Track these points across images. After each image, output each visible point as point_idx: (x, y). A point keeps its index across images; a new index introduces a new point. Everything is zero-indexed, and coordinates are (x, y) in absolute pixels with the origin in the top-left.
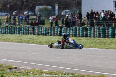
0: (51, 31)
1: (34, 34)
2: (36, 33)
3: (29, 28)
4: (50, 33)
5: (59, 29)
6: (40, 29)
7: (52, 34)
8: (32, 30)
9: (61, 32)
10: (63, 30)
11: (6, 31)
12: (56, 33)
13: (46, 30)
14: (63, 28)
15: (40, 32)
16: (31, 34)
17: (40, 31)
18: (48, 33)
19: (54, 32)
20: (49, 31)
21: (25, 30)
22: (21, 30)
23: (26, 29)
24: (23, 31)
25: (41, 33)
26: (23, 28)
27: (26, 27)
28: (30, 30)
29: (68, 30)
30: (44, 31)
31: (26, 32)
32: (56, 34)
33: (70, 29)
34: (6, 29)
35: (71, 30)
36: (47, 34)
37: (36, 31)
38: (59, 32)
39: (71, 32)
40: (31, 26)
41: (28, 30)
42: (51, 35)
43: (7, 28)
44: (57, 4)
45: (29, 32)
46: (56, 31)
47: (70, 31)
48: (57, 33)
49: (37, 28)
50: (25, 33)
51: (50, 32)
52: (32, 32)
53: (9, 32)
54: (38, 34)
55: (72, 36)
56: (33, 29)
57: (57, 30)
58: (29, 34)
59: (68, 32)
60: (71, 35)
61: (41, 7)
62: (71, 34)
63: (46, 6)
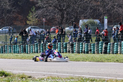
0: (94, 48)
1: (73, 52)
2: (75, 51)
3: (66, 44)
4: (92, 51)
5: (104, 45)
6: (81, 46)
7: (96, 52)
8: (70, 47)
9: (106, 48)
10: (108, 46)
11: (38, 49)
12: (100, 50)
13: (87, 47)
14: (109, 44)
15: (80, 50)
16: (69, 52)
17: (81, 48)
18: (91, 50)
19: (98, 48)
20: (91, 47)
21: (61, 48)
22: (57, 48)
23: (63, 46)
24: (59, 49)
25: (82, 51)
26: (59, 45)
27: (63, 43)
28: (68, 47)
29: (115, 46)
30: (86, 48)
31: (63, 50)
32: (100, 52)
33: (117, 45)
34: (38, 47)
35: (119, 46)
36: (89, 52)
37: (76, 49)
38: (103, 49)
39: (119, 48)
40: (69, 42)
41: (66, 48)
42: (94, 53)
43: (40, 46)
44: (107, 17)
45: (66, 50)
46: (100, 47)
47: (117, 47)
48: (102, 51)
49: (76, 45)
50: (62, 52)
51: (92, 49)
52: (70, 49)
53: (41, 50)
54: (78, 52)
55: (120, 54)
56: (72, 45)
57: (102, 46)
58: (66, 52)
59: (115, 48)
60: (119, 52)
61: (86, 21)
62: (119, 50)
63: (91, 20)
